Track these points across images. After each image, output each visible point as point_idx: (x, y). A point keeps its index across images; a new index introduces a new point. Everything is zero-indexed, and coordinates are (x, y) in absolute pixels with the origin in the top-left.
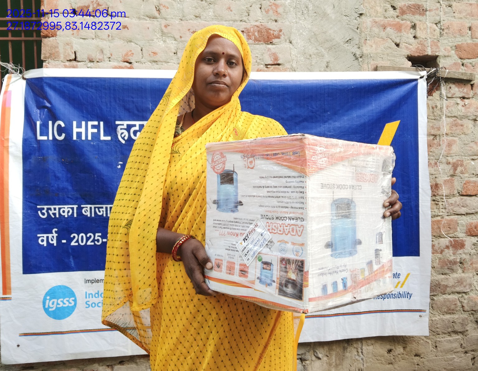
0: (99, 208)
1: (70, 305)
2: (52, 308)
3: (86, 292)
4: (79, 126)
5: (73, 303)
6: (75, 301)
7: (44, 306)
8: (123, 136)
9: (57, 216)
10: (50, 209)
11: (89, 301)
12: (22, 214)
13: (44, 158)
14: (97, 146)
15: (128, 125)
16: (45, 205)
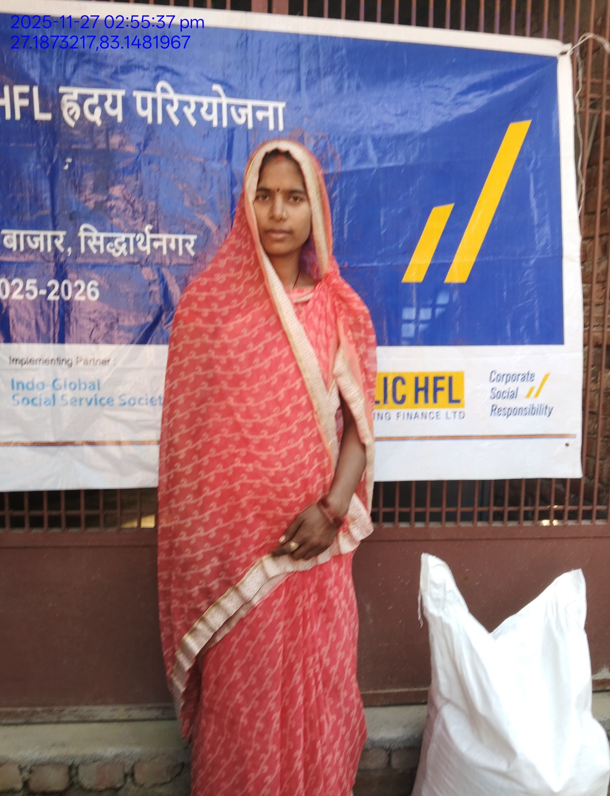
0: (32, 237)
3: (13, 380)
8: (71, 112)
11: (17, 395)
14: (30, 130)
15: (79, 95)
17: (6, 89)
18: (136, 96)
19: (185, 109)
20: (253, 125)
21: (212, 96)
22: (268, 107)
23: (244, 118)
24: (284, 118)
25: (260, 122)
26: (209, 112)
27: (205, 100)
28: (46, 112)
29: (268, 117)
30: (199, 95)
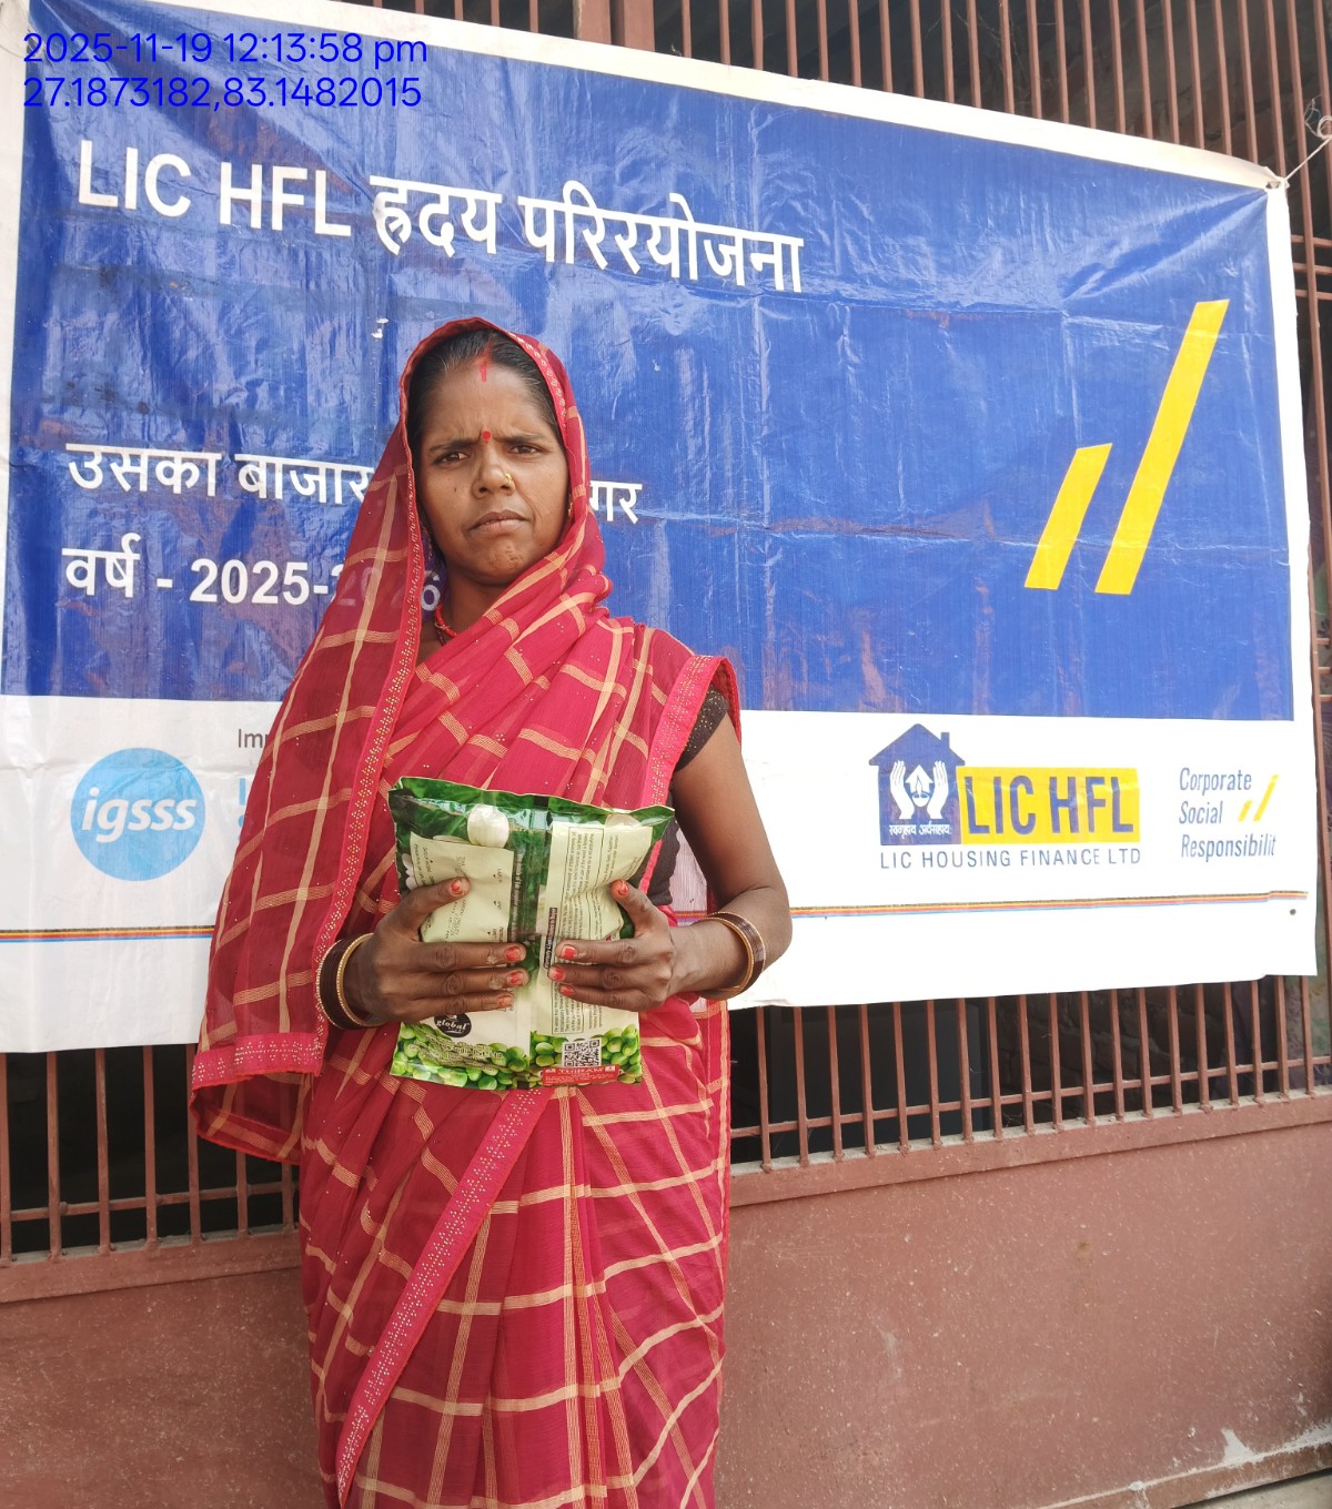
0: (302, 470)
1: (178, 826)
2: (109, 832)
3: (242, 781)
4: (242, 180)
5: (190, 820)
6: (199, 811)
7: (77, 825)
8: (393, 227)
9: (143, 487)
10: (119, 458)
12: (8, 466)
13: (103, 269)
14: (301, 255)
15: (410, 194)
16: (97, 442)
17: (257, 170)
18: (524, 207)
19: (618, 238)
20: (746, 279)
21: (667, 216)
22: (772, 244)
23: (729, 265)
24: (801, 268)
25: (759, 275)
26: (663, 248)
27: (655, 223)
28: (340, 222)
29: (772, 265)
30: (644, 213)
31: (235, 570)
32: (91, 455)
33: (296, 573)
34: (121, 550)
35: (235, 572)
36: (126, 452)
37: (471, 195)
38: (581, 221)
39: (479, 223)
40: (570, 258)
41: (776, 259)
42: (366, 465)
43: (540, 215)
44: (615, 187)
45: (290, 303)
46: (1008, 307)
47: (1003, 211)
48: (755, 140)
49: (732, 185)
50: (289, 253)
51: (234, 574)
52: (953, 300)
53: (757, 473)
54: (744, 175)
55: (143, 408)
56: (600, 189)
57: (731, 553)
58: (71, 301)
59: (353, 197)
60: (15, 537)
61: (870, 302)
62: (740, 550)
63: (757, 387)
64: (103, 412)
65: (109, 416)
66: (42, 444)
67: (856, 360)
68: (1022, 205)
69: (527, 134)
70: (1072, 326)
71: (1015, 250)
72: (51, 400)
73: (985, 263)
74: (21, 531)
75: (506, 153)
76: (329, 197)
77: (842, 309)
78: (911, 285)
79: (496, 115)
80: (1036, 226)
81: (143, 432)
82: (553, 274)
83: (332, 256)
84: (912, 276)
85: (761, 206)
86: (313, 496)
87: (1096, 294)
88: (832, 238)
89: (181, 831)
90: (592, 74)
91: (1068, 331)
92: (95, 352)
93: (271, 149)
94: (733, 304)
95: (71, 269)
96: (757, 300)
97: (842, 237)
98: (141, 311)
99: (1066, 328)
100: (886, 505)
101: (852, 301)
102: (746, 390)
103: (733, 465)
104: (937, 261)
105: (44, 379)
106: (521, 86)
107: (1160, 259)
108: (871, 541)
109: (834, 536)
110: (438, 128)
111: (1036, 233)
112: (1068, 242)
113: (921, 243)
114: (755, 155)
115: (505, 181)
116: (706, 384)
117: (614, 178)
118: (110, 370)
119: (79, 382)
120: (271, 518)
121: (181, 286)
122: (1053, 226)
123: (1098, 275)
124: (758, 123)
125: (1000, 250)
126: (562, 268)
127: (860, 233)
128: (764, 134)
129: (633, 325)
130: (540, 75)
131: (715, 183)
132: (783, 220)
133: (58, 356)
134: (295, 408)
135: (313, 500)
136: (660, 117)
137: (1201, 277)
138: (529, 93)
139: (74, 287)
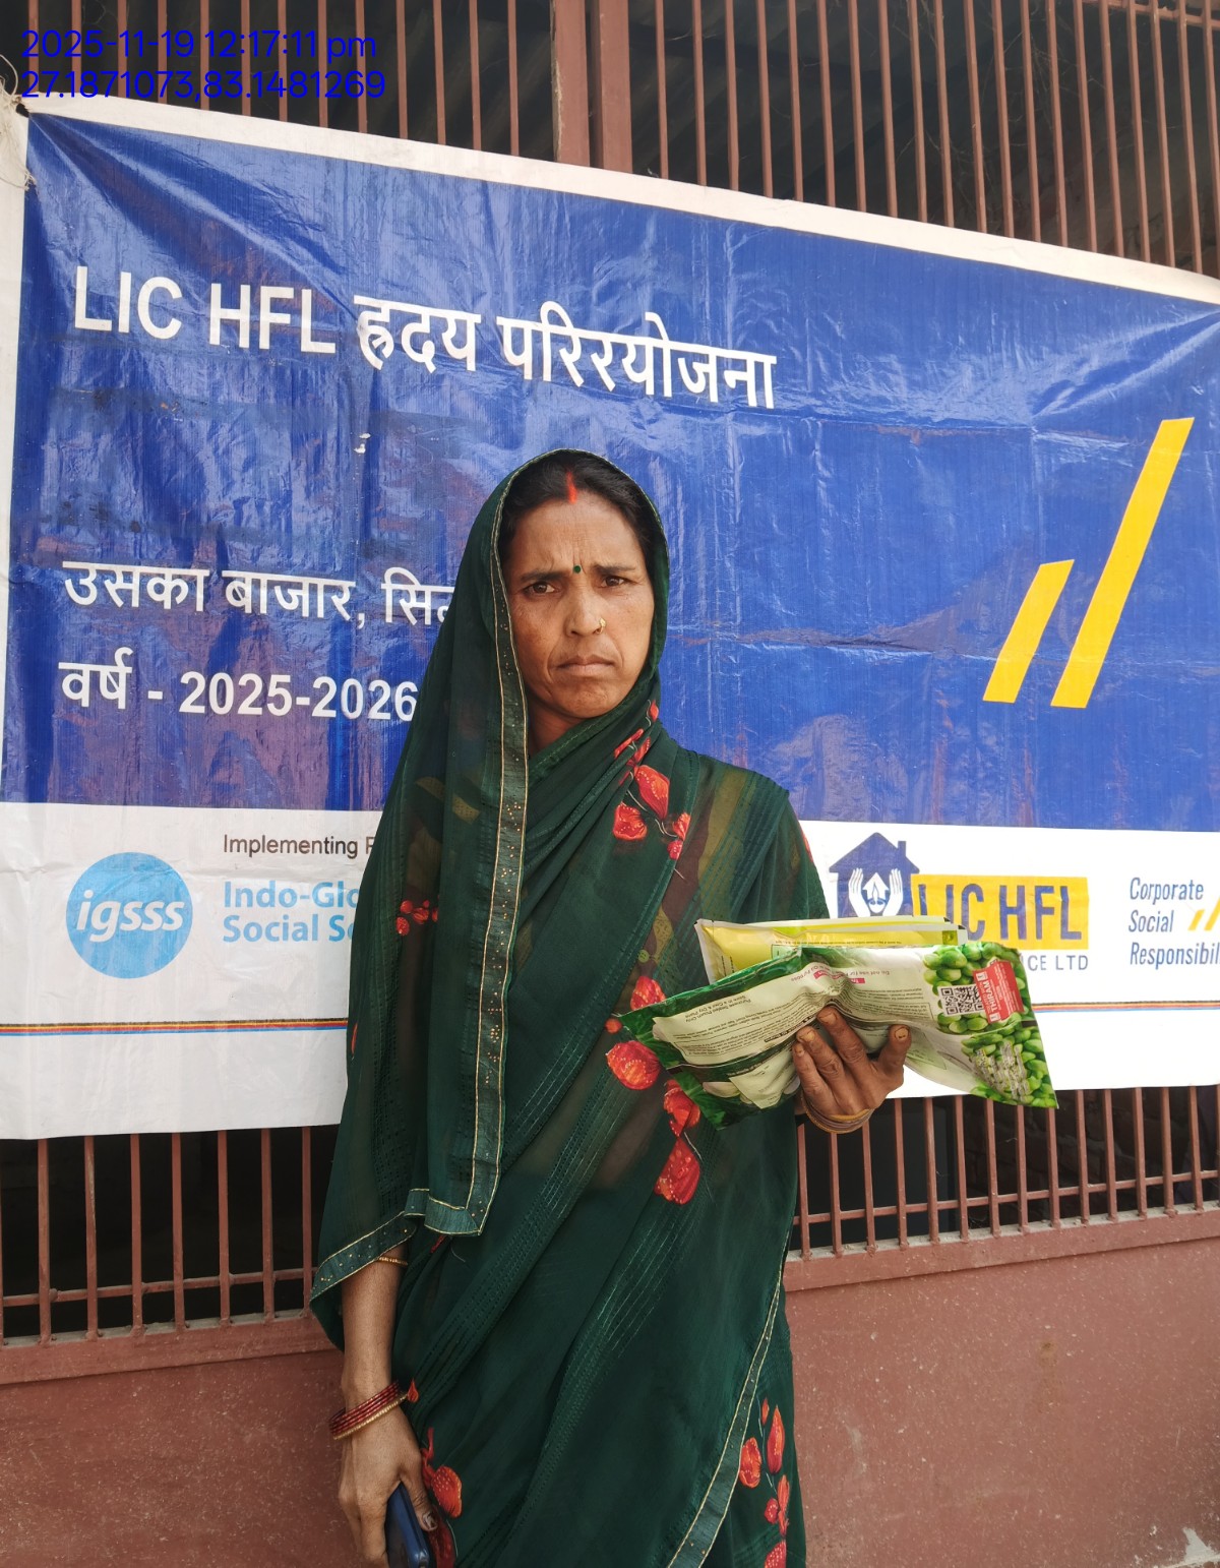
0: (286, 586)
1: (166, 927)
2: (102, 932)
3: (228, 885)
4: (231, 300)
5: (178, 921)
6: (186, 913)
7: (72, 925)
8: (376, 344)
9: (135, 603)
10: (112, 575)
11: (236, 918)
12: (7, 583)
13: (97, 392)
14: (288, 372)
15: (393, 313)
16: (91, 561)
17: (245, 290)
18: (502, 327)
19: (595, 357)
20: (719, 396)
21: (643, 335)
22: (745, 361)
23: (703, 382)
24: (774, 385)
25: (733, 391)
26: (638, 366)
27: (631, 341)
28: (325, 340)
29: (745, 383)
30: (620, 332)
31: (222, 683)
32: (86, 573)
33: (279, 685)
34: (113, 663)
35: (222, 684)
36: (118, 569)
37: (452, 316)
38: (559, 341)
39: (459, 342)
40: (547, 376)
41: (749, 376)
42: (349, 578)
43: (518, 335)
44: (592, 305)
45: (276, 421)
46: (980, 423)
47: (973, 329)
48: (730, 259)
49: (707, 304)
50: (276, 372)
51: (221, 687)
52: (923, 415)
53: (730, 585)
54: (718, 294)
55: (135, 527)
56: (576, 309)
57: (703, 663)
58: (67, 423)
59: (336, 318)
60: (15, 651)
61: (842, 418)
62: (713, 661)
63: (731, 501)
64: (97, 530)
65: (103, 534)
66: (40, 562)
67: (826, 474)
68: (993, 323)
69: (506, 257)
70: (1041, 442)
71: (985, 367)
72: (48, 519)
73: (956, 380)
74: (20, 646)
75: (486, 275)
76: (315, 317)
77: (814, 424)
78: (883, 401)
79: (477, 238)
80: (1007, 344)
81: (135, 549)
82: (531, 391)
83: (316, 372)
84: (883, 393)
85: (735, 324)
86: (296, 610)
87: (1065, 410)
88: (804, 355)
89: (170, 932)
90: (571, 196)
91: (1036, 447)
92: (90, 474)
93: (259, 268)
94: (707, 421)
95: (67, 393)
96: (731, 415)
97: (814, 354)
98: (133, 433)
99: (1035, 443)
100: (855, 618)
101: (823, 416)
102: (720, 502)
103: (707, 577)
104: (907, 378)
105: (42, 499)
106: (501, 208)
107: (1129, 374)
108: (839, 653)
109: (803, 647)
110: (420, 251)
111: (1007, 350)
112: (1038, 359)
113: (892, 360)
114: (730, 274)
115: (485, 302)
116: (680, 497)
117: (591, 297)
118: (104, 490)
119: (74, 502)
120: (256, 632)
121: (171, 407)
122: (1023, 343)
123: (1068, 392)
124: (734, 243)
125: (971, 368)
126: (539, 388)
127: (832, 351)
128: (739, 253)
129: (608, 440)
130: (520, 198)
131: (691, 303)
132: (755, 339)
133: (55, 477)
134: (280, 524)
135: (297, 614)
136: (638, 237)
137: (1167, 394)
138: (509, 216)
139: (70, 410)
